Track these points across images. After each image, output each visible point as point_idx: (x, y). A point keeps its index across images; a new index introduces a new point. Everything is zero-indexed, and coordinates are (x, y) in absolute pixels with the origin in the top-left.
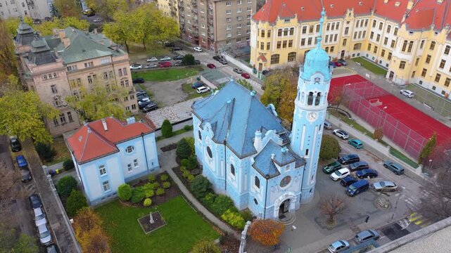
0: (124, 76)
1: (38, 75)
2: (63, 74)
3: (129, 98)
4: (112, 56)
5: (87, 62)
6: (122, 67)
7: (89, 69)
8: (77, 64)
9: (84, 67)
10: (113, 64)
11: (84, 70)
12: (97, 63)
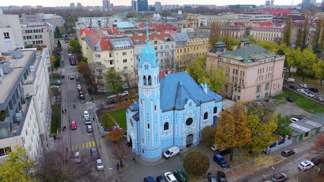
0: (242, 76)
1: (208, 56)
2: (216, 60)
3: (238, 90)
4: (242, 61)
5: (228, 59)
6: (243, 70)
7: (228, 63)
8: (224, 58)
9: (226, 61)
10: (238, 66)
11: (226, 63)
12: (232, 62)
